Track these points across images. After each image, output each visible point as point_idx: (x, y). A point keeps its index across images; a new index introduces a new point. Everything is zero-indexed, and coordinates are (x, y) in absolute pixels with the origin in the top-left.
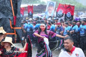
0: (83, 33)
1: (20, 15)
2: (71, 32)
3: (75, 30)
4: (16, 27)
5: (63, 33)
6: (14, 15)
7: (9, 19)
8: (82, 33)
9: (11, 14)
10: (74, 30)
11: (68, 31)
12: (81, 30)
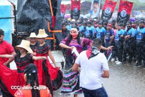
0: (141, 38)
1: (60, 15)
2: (126, 37)
3: (131, 34)
4: (56, 30)
5: (114, 38)
6: (52, 15)
7: (47, 19)
8: (139, 39)
9: (49, 12)
10: (129, 35)
11: (122, 36)
12: (138, 35)
